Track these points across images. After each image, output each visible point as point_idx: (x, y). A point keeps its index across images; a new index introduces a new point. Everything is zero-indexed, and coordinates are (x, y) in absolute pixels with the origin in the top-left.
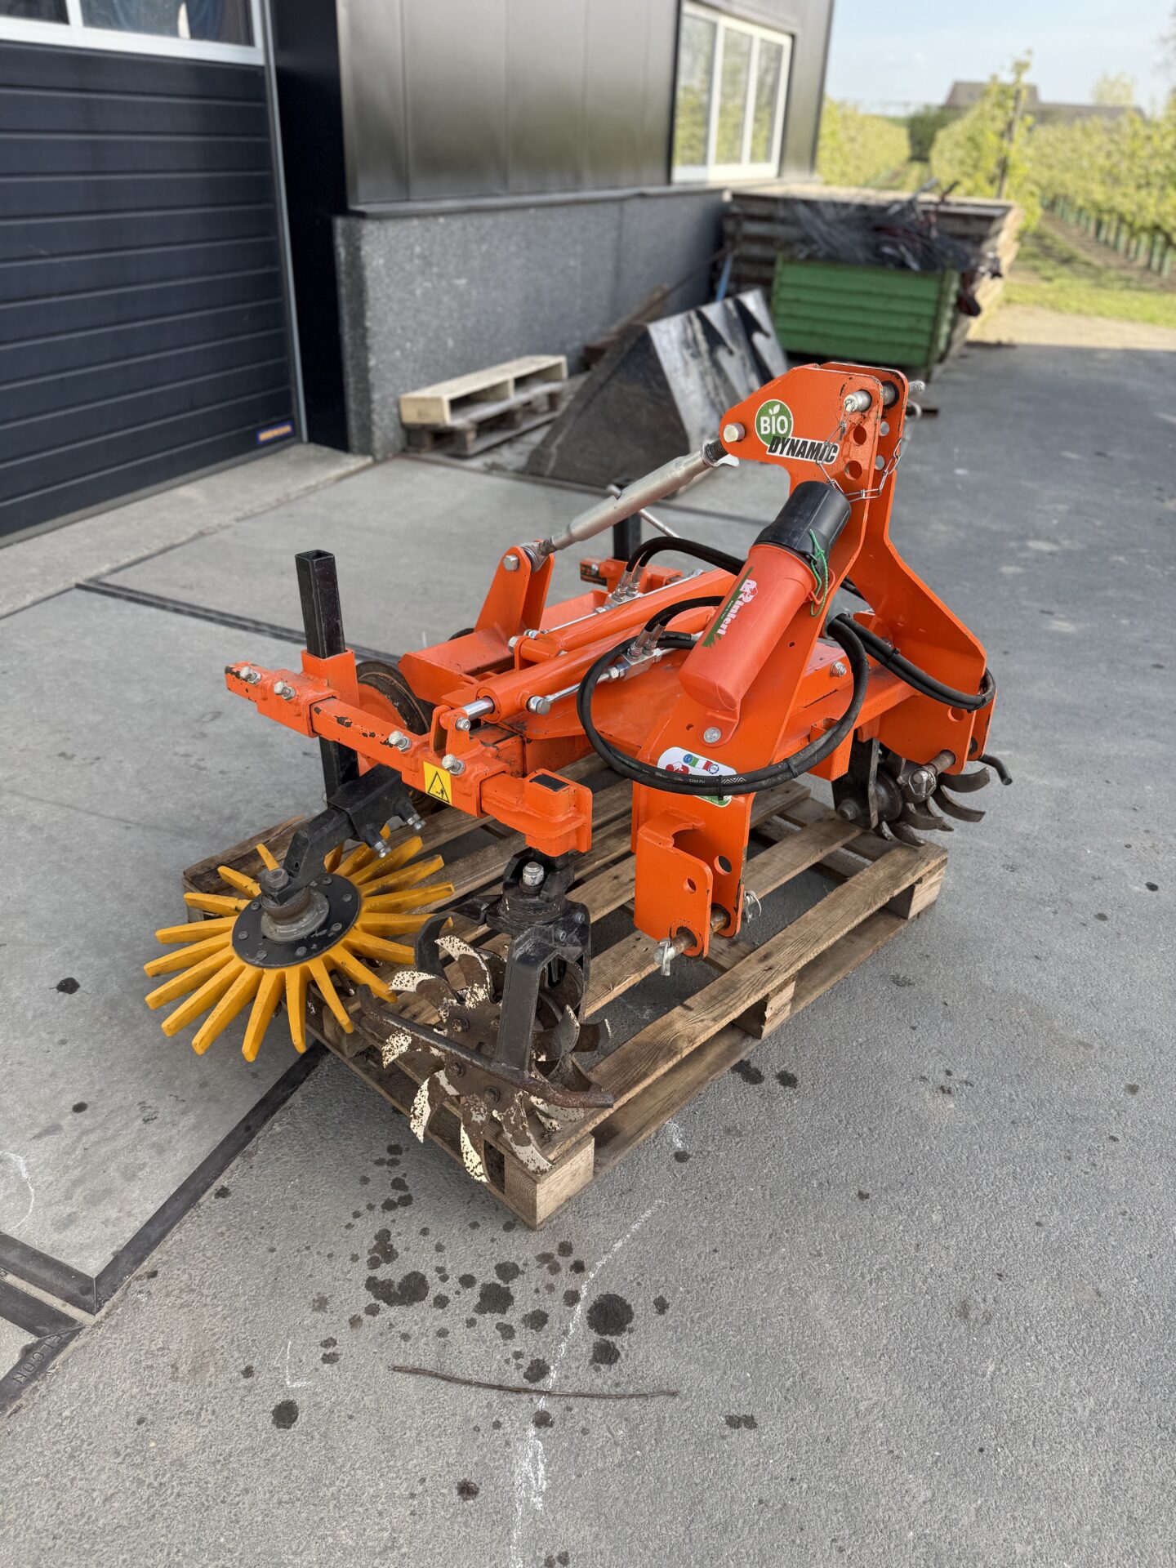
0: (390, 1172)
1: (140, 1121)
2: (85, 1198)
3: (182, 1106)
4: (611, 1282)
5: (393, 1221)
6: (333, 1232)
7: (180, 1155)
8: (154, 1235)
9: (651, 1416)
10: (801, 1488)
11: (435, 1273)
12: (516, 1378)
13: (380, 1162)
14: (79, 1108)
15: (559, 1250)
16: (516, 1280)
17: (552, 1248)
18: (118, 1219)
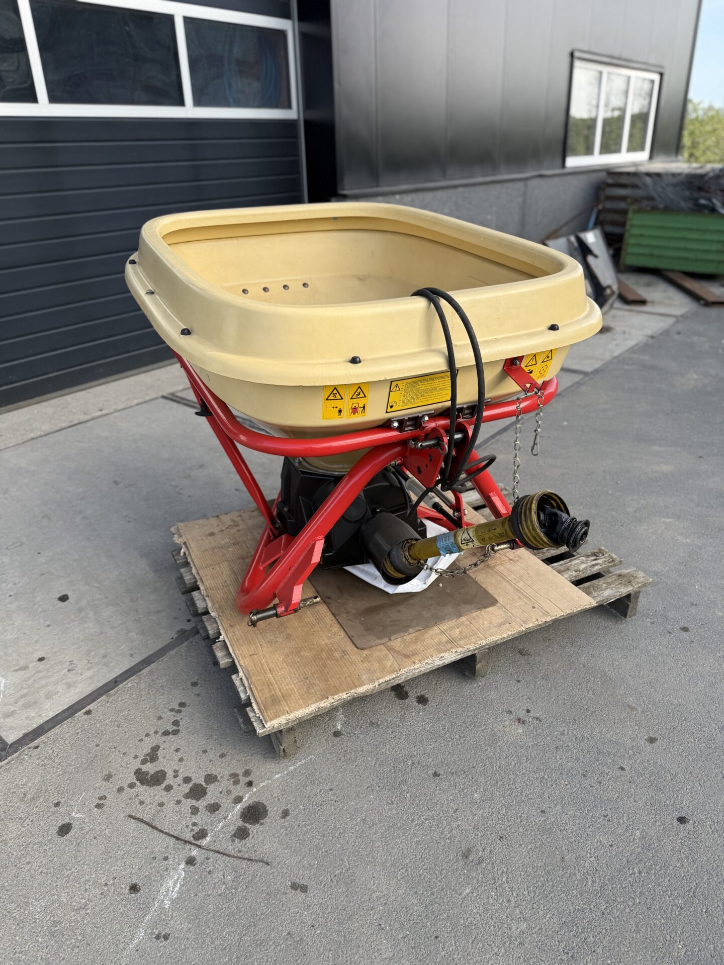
0: (174, 716)
1: (66, 670)
2: (23, 704)
3: (89, 665)
4: (263, 796)
5: (164, 742)
6: (131, 742)
7: (77, 690)
8: (46, 728)
9: (250, 873)
10: (315, 932)
11: (173, 773)
12: (188, 836)
13: (172, 710)
14: (41, 659)
15: (243, 773)
16: (213, 784)
17: (240, 772)
18: (33, 717)
